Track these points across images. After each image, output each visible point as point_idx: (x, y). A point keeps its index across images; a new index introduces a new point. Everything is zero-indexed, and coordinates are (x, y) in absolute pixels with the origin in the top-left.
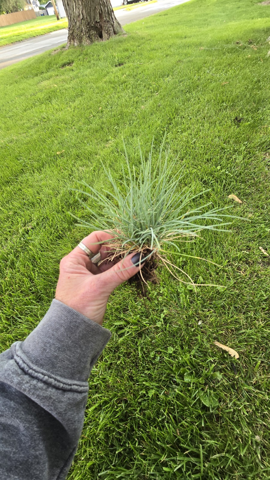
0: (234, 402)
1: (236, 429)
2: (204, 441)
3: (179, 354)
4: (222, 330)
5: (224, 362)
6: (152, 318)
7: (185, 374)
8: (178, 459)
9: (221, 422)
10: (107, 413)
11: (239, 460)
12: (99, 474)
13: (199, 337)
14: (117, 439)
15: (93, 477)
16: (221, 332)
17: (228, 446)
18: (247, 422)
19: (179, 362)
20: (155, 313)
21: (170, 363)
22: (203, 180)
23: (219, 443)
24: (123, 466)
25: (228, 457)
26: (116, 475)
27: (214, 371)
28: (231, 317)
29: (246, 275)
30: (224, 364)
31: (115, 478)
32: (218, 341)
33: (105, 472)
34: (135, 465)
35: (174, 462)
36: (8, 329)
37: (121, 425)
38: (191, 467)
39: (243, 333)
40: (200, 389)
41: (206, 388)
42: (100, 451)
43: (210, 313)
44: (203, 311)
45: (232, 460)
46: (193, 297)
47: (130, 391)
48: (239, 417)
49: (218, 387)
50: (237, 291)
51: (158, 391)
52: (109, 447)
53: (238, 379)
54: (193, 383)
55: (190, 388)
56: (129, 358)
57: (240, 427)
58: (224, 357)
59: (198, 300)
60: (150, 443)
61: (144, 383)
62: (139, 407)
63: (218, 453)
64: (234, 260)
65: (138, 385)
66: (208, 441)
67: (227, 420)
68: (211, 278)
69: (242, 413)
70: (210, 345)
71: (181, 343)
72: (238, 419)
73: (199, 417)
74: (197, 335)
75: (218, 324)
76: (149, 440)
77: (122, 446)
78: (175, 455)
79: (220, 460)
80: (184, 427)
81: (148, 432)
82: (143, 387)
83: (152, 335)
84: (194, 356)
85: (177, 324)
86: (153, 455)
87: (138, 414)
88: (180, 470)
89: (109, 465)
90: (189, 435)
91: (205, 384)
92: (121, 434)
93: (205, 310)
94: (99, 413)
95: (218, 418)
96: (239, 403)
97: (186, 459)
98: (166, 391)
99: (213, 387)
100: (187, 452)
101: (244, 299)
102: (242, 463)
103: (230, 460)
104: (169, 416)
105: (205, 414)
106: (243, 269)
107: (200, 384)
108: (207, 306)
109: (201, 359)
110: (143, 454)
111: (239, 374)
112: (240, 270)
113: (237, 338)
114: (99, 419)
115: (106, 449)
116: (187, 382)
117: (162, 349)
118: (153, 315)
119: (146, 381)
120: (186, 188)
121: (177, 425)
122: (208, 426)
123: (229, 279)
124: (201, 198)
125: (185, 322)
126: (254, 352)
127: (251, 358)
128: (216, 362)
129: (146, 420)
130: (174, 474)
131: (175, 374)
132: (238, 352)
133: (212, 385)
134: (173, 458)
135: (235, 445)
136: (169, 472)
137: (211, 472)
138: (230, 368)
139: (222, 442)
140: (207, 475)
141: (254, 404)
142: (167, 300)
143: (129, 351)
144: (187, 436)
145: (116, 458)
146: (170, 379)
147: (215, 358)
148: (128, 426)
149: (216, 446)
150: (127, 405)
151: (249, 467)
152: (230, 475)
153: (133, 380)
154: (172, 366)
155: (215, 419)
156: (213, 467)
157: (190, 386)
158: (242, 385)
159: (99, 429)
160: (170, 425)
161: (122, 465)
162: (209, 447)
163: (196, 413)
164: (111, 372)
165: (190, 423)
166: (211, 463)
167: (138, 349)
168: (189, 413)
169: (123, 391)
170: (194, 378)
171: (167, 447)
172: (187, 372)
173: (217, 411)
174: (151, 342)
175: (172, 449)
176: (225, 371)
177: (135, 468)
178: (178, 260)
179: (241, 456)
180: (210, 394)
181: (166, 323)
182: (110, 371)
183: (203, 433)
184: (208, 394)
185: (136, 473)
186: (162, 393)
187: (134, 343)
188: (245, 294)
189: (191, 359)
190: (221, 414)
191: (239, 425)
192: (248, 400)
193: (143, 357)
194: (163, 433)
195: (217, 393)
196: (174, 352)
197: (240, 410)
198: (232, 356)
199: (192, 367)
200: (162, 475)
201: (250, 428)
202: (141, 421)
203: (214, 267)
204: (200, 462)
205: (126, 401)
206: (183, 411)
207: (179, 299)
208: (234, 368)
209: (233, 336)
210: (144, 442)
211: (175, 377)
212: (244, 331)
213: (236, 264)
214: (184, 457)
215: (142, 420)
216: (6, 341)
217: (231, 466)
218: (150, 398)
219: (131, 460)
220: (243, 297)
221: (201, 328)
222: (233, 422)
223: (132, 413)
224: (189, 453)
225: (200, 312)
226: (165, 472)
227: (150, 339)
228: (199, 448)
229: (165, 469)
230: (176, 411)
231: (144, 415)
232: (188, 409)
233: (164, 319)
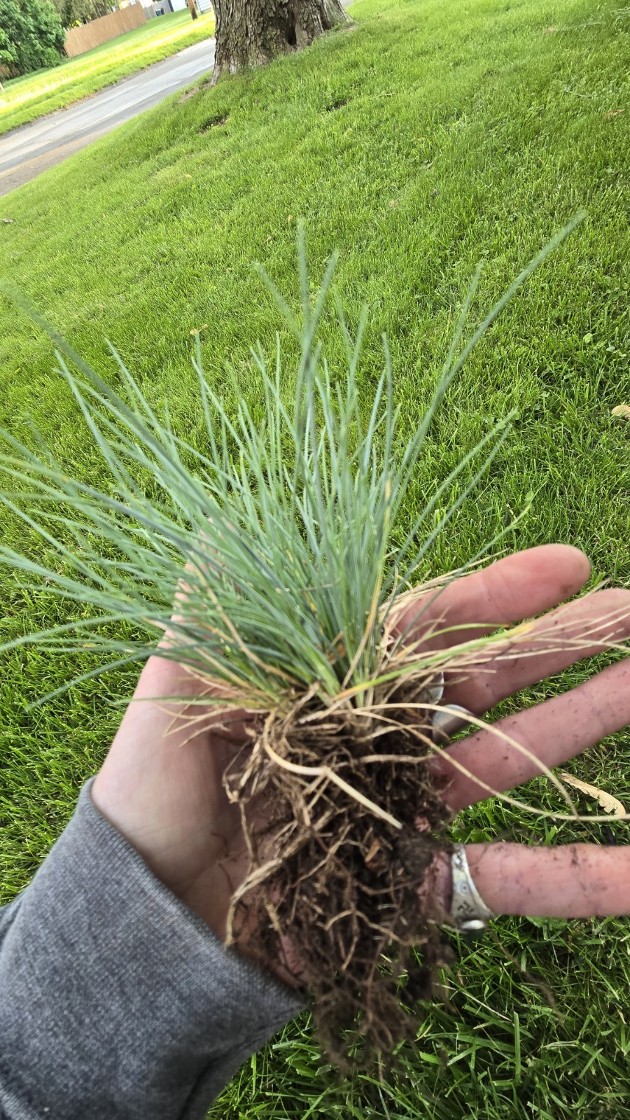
0: (610, 923)
1: (610, 988)
2: (525, 1005)
5: (585, 823)
8: (457, 1038)
9: (573, 967)
11: (616, 1063)
12: (274, 1047)
17: (589, 1026)
19: (466, 817)
22: (544, 373)
23: (566, 1016)
25: (587, 1053)
26: (313, 1055)
30: (584, 830)
31: (310, 1060)
32: (571, 771)
33: (288, 1043)
35: (449, 1043)
36: (87, 721)
38: (490, 1061)
44: (534, 697)
45: (596, 1060)
48: (620, 960)
57: (621, 985)
58: (587, 812)
63: (562, 1039)
64: (621, 572)
66: (534, 1007)
67: (587, 965)
72: (619, 964)
73: (514, 949)
78: (452, 1029)
79: (566, 1057)
80: (475, 968)
84: (507, 805)
88: (462, 1064)
89: (297, 1031)
90: (487, 988)
93: (539, 694)
95: (565, 957)
96: (622, 926)
97: (479, 1042)
100: (481, 1026)
102: (625, 1070)
103: (591, 1061)
108: (544, 687)
113: (623, 767)
120: (499, 393)
121: (459, 961)
122: (537, 971)
124: (536, 418)
130: (448, 1071)
132: (625, 803)
134: (445, 1035)
135: (606, 1027)
136: (435, 1066)
137: (542, 1080)
139: (571, 1014)
140: (532, 1086)
144: (481, 989)
149: (556, 1023)
152: (590, 1096)
155: (555, 958)
156: (547, 1069)
162: (537, 1021)
163: (505, 938)
165: (491, 961)
166: (541, 1060)
168: (488, 936)
171: (433, 1008)
173: (561, 940)
175: (444, 1013)
179: (621, 1053)
183: (523, 987)
189: (499, 810)
190: (573, 948)
191: (619, 980)
197: (623, 944)
198: (608, 810)
199: (500, 829)
200: (419, 1070)
204: (514, 1054)
209: (612, 762)
213: (627, 583)
214: (473, 1035)
216: (83, 745)
217: (594, 1073)
222: (603, 970)
224: (485, 1028)
225: (525, 699)
226: (427, 1064)
228: (512, 1020)
229: (424, 1056)
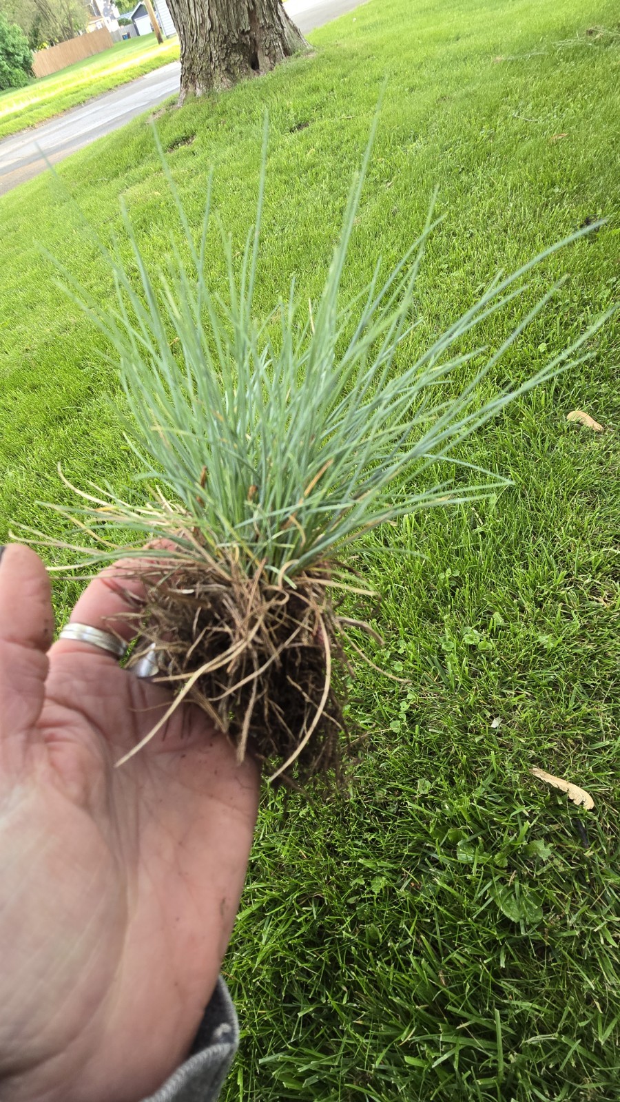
0: (583, 913)
1: (586, 979)
2: (505, 1001)
3: (445, 797)
4: (550, 741)
5: (556, 816)
6: (379, 712)
7: (459, 844)
8: (441, 1039)
9: (551, 959)
10: (277, 926)
11: (595, 1053)
12: (261, 1061)
13: (492, 757)
14: (301, 985)
15: (248, 1065)
16: (549, 745)
17: (567, 1018)
18: (614, 963)
19: (443, 816)
20: (387, 701)
21: (422, 817)
22: (503, 381)
23: (545, 1009)
24: (315, 1046)
25: (566, 1045)
26: (299, 1066)
27: (531, 836)
28: (575, 710)
29: (613, 608)
30: (556, 823)
31: (296, 1071)
32: (542, 766)
33: (274, 1056)
34: (343, 1046)
35: (433, 1044)
37: (308, 954)
38: (473, 1060)
39: (605, 748)
40: (496, 879)
41: (512, 877)
42: (262, 1009)
43: (520, 700)
44: (504, 695)
45: (575, 1052)
46: (479, 662)
47: (328, 879)
48: (595, 950)
49: (542, 876)
50: (590, 647)
51: (394, 881)
52: (284, 1002)
53: (592, 858)
54: (479, 866)
55: (469, 877)
56: (326, 803)
57: (596, 975)
58: (558, 805)
59: (490, 668)
60: (377, 998)
61: (361, 861)
62: (351, 915)
63: (542, 1032)
64: (581, 570)
65: (349, 865)
66: (514, 1002)
67: (564, 957)
68: (524, 616)
69: (602, 941)
70: (522, 775)
71: (449, 771)
72: (593, 954)
73: (492, 945)
74: (488, 753)
75: (542, 726)
76: (374, 992)
77: (312, 1001)
78: (435, 1030)
79: (547, 1050)
80: (456, 968)
81: (371, 973)
82: (359, 869)
83: (381, 751)
84: (481, 802)
85: (439, 727)
86: (383, 1027)
87: (347, 932)
88: (447, 1064)
89: (283, 1043)
90: (468, 987)
91: (510, 869)
92: (309, 975)
93: (508, 692)
94: (259, 924)
95: (542, 950)
96: (595, 916)
97: (462, 1042)
98: (412, 880)
99: (529, 876)
100: (464, 1025)
101: (607, 665)
102: (603, 1059)
103: (570, 1053)
104: (421, 940)
105: (508, 938)
106: (606, 593)
107: (497, 867)
108: (513, 685)
109: (497, 807)
110: (360, 1022)
111: (596, 846)
112: (599, 594)
113: (590, 759)
114: (260, 939)
115: (277, 1006)
116: (465, 862)
117: (403, 784)
118: (382, 705)
119: (367, 857)
121: (440, 961)
122: (516, 966)
123: (569, 617)
124: (497, 425)
125: (458, 722)
128: (535, 815)
129: (368, 946)
130: (433, 1073)
131: (434, 842)
132: (593, 795)
133: (526, 870)
134: (429, 1036)
135: (584, 1017)
136: (421, 1069)
137: (525, 1076)
138: (572, 833)
139: (550, 1007)
140: (515, 1082)
142: (416, 670)
144: (462, 988)
145: (299, 1026)
146: (424, 854)
147: (533, 807)
148: (324, 957)
149: (537, 1016)
150: (323, 910)
151: (619, 1071)
152: (571, 1088)
153: (337, 854)
154: (428, 824)
155: (533, 952)
156: (529, 1064)
157: (470, 872)
158: (602, 873)
159: (259, 960)
160: (423, 961)
161: (311, 1043)
162: (517, 1017)
163: (484, 935)
164: (287, 835)
165: (472, 959)
166: (523, 1056)
168: (467, 934)
169: (313, 879)
170: (481, 854)
171: (416, 1011)
172: (464, 838)
173: (538, 933)
174: (376, 766)
175: (428, 1015)
176: (560, 840)
177: (341, 1052)
178: (442, 576)
179: (598, 1042)
180: (521, 893)
181: (412, 723)
182: (284, 832)
183: (503, 984)
184: (517, 892)
185: (346, 1065)
186: (405, 886)
188: (610, 654)
189: (474, 808)
190: (549, 940)
191: (594, 970)
192: (619, 911)
193: (359, 802)
194: (407, 978)
195: (537, 891)
196: (434, 792)
197: (597, 934)
198: (577, 802)
199: (476, 826)
200: (405, 1074)
202: (353, 948)
203: (531, 590)
204: (496, 1051)
205: (320, 901)
206: (454, 928)
207: (444, 667)
208: (582, 831)
209: (579, 755)
210: (362, 996)
211: (434, 849)
212: (608, 743)
213: (588, 581)
214: (457, 1035)
215: (356, 945)
217: (573, 1065)
218: (375, 897)
219: (334, 1035)
220: (606, 661)
221: (499, 735)
222: (579, 961)
223: (334, 928)
224: (468, 1027)
225: (495, 697)
226: (412, 1068)
227: (375, 761)
228: (493, 1017)
229: (408, 1059)
230: (437, 929)
231: (362, 933)
232: (466, 925)
233: (408, 714)
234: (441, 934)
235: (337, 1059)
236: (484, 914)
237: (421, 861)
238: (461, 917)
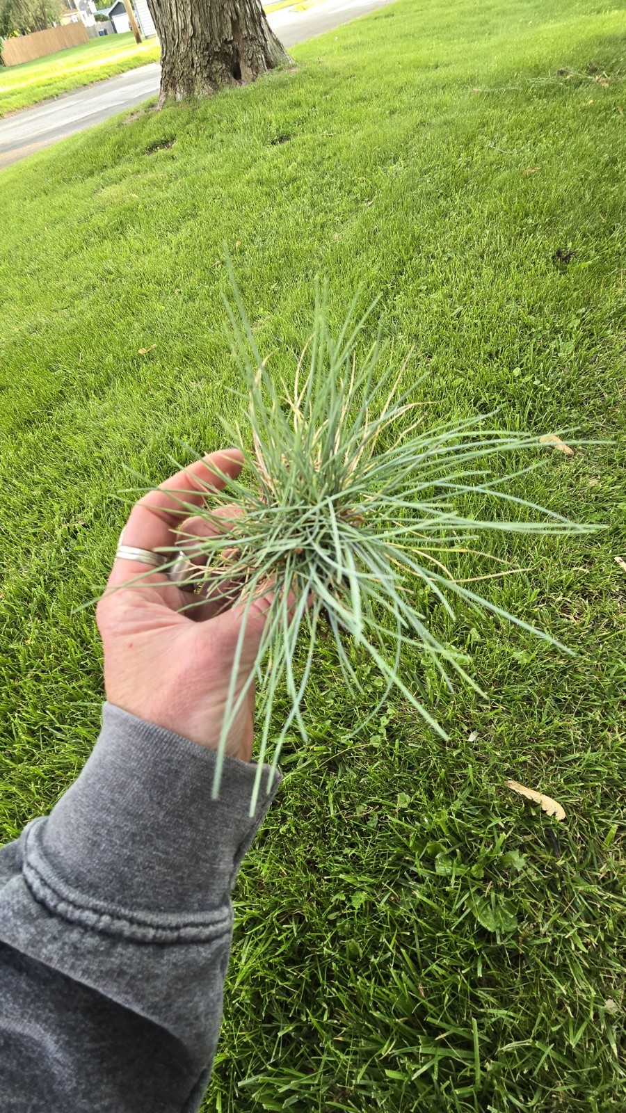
0: (555, 921)
1: (558, 984)
2: (482, 1010)
3: (424, 810)
4: (524, 754)
5: (530, 827)
7: (437, 857)
8: (420, 1051)
9: (525, 967)
10: (257, 945)
11: (566, 1056)
12: (240, 1084)
13: (470, 771)
14: (281, 1003)
15: (227, 1089)
16: (523, 758)
17: (541, 1024)
18: (584, 968)
19: (423, 829)
20: (367, 716)
21: (401, 830)
22: (479, 403)
23: (519, 1016)
24: (295, 1065)
25: (539, 1050)
26: (279, 1087)
27: (507, 848)
28: (547, 723)
29: (583, 625)
30: (529, 834)
31: (276, 1092)
32: (516, 779)
33: (254, 1078)
34: (323, 1063)
35: (413, 1057)
36: (33, 755)
37: (288, 972)
38: (451, 1070)
39: (575, 761)
40: (473, 890)
41: (488, 888)
42: (241, 1031)
43: (496, 714)
44: (480, 710)
45: (548, 1056)
46: (457, 677)
47: (309, 895)
48: (566, 956)
49: (517, 886)
50: (561, 662)
51: (374, 895)
52: (264, 1022)
53: (563, 867)
54: (457, 878)
55: (448, 889)
56: (306, 819)
57: (568, 980)
58: (531, 817)
60: (357, 1013)
61: (341, 876)
62: (331, 931)
63: (517, 1039)
64: (553, 589)
65: (329, 880)
66: (491, 1011)
67: (537, 964)
68: (500, 632)
69: (573, 948)
70: (497, 787)
71: (427, 785)
72: (565, 960)
73: (470, 955)
74: (466, 766)
75: (516, 739)
76: (354, 1007)
77: (291, 1020)
78: (414, 1042)
79: (521, 1056)
80: (435, 979)
81: (352, 989)
82: (339, 885)
83: (360, 766)
84: (459, 815)
85: (419, 742)
86: (363, 1042)
87: (328, 948)
88: (426, 1076)
89: (262, 1064)
90: (447, 997)
91: (486, 880)
92: (289, 994)
93: (485, 706)
94: (238, 944)
95: (517, 958)
96: (566, 923)
97: (441, 1052)
98: (392, 894)
99: (504, 887)
100: (443, 1036)
101: (577, 680)
102: (574, 1062)
103: (544, 1057)
104: (401, 953)
105: (485, 948)
106: (576, 611)
107: (474, 878)
108: (489, 699)
109: (475, 820)
110: (341, 1039)
111: (567, 855)
112: (569, 612)
113: (562, 771)
114: (240, 959)
115: (256, 1027)
116: (444, 875)
117: (383, 798)
118: (363, 720)
119: (347, 872)
120: (440, 420)
121: (420, 974)
122: (492, 975)
125: (437, 737)
126: (601, 805)
127: (596, 818)
128: (510, 827)
129: (347, 961)
130: (413, 1086)
131: (414, 855)
132: (564, 806)
133: (501, 881)
134: (409, 1049)
135: (556, 1022)
136: (401, 1082)
137: (500, 1082)
138: (544, 843)
139: (525, 1014)
140: (491, 1089)
141: (603, 925)
143: (306, 803)
144: (441, 999)
145: (279, 1046)
146: (404, 868)
147: (508, 818)
148: (305, 975)
149: (511, 1024)
150: (305, 927)
151: (590, 1072)
152: (544, 1091)
153: (317, 870)
154: (408, 838)
155: (508, 961)
156: (504, 1071)
157: (448, 884)
158: (573, 881)
159: (238, 981)
160: (403, 974)
161: (291, 1062)
162: (494, 1024)
163: (462, 946)
164: (267, 852)
165: (450, 969)
166: (498, 1063)
167: (327, 798)
168: (446, 945)
169: (293, 896)
170: (458, 866)
171: (396, 1024)
172: (443, 851)
173: (513, 942)
174: (357, 781)
175: (407, 1028)
176: (534, 850)
177: (321, 1070)
178: (421, 592)
179: (570, 1046)
180: (497, 903)
181: (392, 737)
182: (263, 849)
183: (480, 993)
184: (493, 903)
185: (326, 1083)
186: (385, 900)
187: (318, 784)
188: (580, 669)
189: (452, 821)
190: (523, 949)
191: (565, 975)
192: (589, 917)
193: (339, 817)
194: (387, 992)
195: (513, 901)
196: (412, 806)
197: (567, 941)
198: (550, 813)
199: (454, 839)
200: (385, 1089)
201: (593, 981)
202: (334, 964)
204: (473, 1060)
205: (300, 918)
206: (433, 940)
207: (423, 682)
208: (554, 841)
209: (552, 767)
210: (342, 1013)
211: (413, 863)
212: (578, 755)
213: (559, 599)
214: (435, 1046)
215: (336, 961)
216: (29, 781)
217: (546, 1069)
218: (356, 911)
219: (314, 1053)
220: (576, 676)
221: (476, 749)
222: (551, 967)
223: (314, 945)
224: (446, 1037)
225: (473, 712)
226: (392, 1081)
227: (355, 776)
228: (471, 1027)
229: (390, 1073)
230: (417, 941)
231: (343, 949)
232: (444, 937)
233: (388, 729)
234: (421, 946)
235: (318, 1077)
236: (462, 924)
237: (400, 875)
238: (439, 928)
